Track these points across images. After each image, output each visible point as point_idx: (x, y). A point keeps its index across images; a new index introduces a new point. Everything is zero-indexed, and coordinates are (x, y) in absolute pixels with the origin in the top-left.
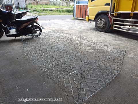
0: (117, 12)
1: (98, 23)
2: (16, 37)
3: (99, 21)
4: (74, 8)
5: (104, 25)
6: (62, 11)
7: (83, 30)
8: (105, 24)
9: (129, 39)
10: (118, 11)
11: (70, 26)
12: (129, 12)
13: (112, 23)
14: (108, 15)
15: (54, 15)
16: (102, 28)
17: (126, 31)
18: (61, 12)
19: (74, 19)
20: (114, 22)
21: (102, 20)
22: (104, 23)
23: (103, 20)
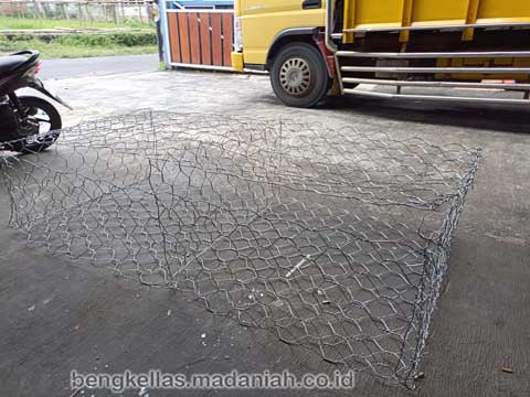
0: (352, 30)
1: (283, 76)
3: (287, 66)
4: (158, 23)
5: (307, 80)
6: (101, 41)
7: (227, 107)
8: (308, 77)
10: (356, 24)
11: (165, 95)
12: (397, 26)
13: (336, 73)
14: (318, 43)
15: (65, 57)
16: (299, 92)
17: (391, 95)
18: (93, 44)
19: (167, 69)
20: (344, 68)
21: (296, 61)
22: (307, 74)
23: (301, 63)
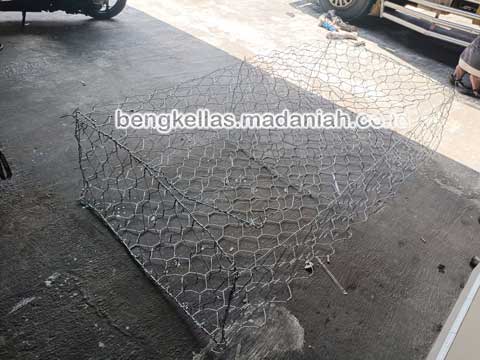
2: (27, 13)
9: (425, 59)
